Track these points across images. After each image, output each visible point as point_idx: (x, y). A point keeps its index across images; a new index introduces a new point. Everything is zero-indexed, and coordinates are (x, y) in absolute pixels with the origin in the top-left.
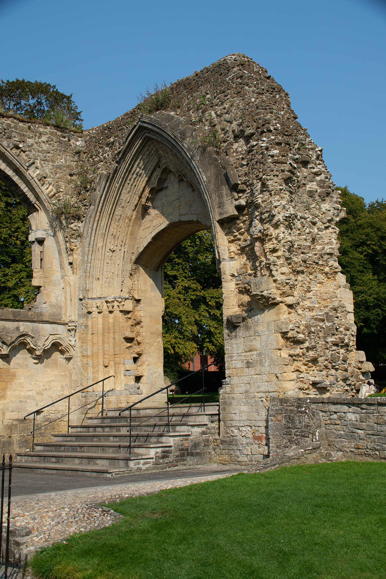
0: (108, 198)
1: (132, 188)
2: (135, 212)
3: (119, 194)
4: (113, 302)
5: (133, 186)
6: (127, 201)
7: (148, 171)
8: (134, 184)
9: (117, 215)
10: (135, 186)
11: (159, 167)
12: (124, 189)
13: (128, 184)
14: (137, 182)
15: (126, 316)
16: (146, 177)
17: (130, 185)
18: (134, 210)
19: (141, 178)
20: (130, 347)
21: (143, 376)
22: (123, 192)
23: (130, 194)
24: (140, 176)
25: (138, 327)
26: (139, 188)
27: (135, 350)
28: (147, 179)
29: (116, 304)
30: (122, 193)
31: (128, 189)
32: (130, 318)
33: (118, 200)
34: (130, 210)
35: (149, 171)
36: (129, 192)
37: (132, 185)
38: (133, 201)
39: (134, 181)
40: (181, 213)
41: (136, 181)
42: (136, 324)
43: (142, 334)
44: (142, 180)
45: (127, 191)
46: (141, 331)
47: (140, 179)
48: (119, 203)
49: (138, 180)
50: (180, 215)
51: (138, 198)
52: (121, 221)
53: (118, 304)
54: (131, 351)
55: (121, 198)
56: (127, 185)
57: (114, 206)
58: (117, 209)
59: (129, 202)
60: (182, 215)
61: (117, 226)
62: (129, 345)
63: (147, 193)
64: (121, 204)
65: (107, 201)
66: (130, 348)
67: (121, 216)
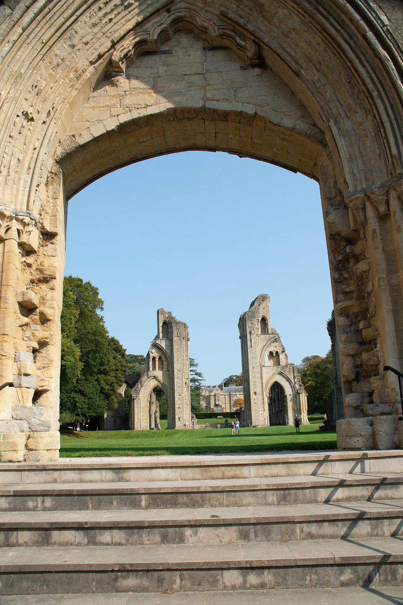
0: (48, 13)
1: (104, 22)
2: (91, 68)
3: (74, 17)
4: (11, 218)
5: (106, 20)
6: (85, 40)
7: (145, 6)
8: (110, 17)
9: (56, 55)
10: (111, 20)
11: (168, 11)
12: (87, 14)
13: (100, 9)
14: (116, 15)
15: (24, 259)
16: (138, 15)
17: (101, 14)
18: (92, 63)
19: (127, 12)
20: (27, 325)
21: (46, 391)
22: (83, 18)
23: (96, 30)
24: (126, 7)
25: (44, 286)
26: (116, 27)
27: (36, 333)
28: (140, 19)
29: (15, 225)
30: (81, 19)
31: (95, 20)
32: (29, 265)
33: (68, 27)
34: (85, 60)
35: (147, 7)
36: (94, 25)
37: (106, 14)
38: (97, 45)
39: (112, 10)
40: (209, 95)
41: (115, 12)
42: (40, 281)
43: (50, 302)
44: (129, 16)
45: (93, 21)
46: (48, 297)
47: (123, 14)
48: (68, 34)
49: (119, 13)
50: (206, 99)
51: (109, 44)
52: (59, 70)
53: (21, 227)
54: (28, 334)
55: (75, 26)
56: (97, 10)
57: (58, 34)
58: (58, 45)
59: (86, 44)
60: (209, 99)
61: (51, 75)
62: (26, 320)
63: (129, 44)
64: (70, 38)
65: (44, 17)
66: (25, 328)
67: (63, 60)
